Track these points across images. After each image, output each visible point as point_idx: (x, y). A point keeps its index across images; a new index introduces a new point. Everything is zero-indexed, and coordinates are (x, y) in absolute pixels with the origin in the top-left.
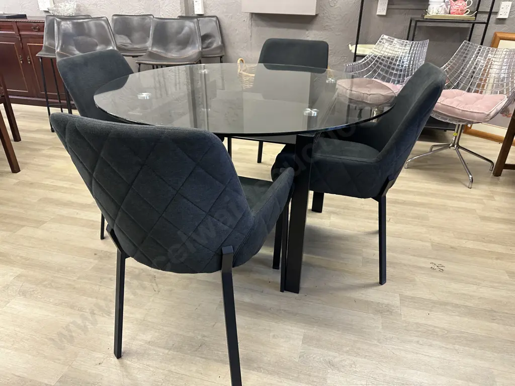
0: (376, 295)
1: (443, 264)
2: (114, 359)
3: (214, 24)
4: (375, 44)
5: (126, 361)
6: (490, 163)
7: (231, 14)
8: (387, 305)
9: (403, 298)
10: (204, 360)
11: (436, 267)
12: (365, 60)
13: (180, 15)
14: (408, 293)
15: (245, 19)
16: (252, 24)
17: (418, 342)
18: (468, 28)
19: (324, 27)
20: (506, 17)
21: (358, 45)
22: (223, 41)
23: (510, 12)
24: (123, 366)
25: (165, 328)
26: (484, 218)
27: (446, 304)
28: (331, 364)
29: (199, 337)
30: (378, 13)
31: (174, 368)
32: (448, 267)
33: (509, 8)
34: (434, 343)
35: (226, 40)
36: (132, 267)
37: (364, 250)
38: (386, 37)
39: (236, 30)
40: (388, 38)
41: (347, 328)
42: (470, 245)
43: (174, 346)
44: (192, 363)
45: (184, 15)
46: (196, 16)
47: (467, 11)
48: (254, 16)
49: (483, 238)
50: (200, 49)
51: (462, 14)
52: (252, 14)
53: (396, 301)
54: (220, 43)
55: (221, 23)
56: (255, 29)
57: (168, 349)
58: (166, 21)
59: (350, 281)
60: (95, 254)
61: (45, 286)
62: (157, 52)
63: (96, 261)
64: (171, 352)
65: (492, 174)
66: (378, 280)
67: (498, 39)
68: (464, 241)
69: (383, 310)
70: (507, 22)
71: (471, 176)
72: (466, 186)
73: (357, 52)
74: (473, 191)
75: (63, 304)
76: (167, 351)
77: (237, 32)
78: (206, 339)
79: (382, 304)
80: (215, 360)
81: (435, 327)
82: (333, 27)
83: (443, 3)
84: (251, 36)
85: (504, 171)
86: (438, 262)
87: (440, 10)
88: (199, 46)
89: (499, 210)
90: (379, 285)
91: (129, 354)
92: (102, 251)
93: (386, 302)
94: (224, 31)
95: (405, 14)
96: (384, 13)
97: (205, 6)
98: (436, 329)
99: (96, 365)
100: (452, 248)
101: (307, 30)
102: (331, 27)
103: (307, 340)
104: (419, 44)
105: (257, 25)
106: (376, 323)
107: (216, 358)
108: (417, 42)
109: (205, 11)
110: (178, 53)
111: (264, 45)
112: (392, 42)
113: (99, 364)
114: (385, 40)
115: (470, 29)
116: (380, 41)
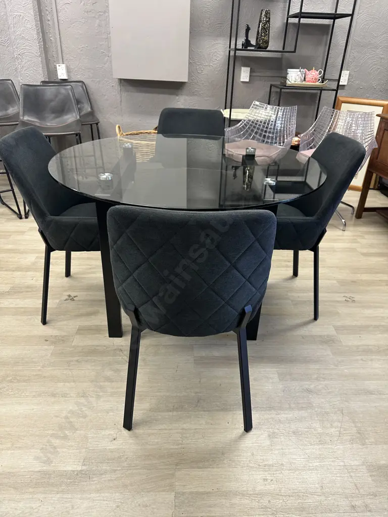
0: (316, 329)
1: (353, 296)
2: (125, 432)
3: (81, 89)
5: (137, 431)
6: (351, 208)
7: (98, 80)
8: (328, 336)
9: (337, 329)
10: (207, 412)
11: (349, 300)
12: (241, 124)
13: (43, 80)
14: (339, 324)
15: (114, 85)
16: (121, 90)
17: (362, 360)
19: (193, 93)
20: (346, 84)
21: (232, 110)
22: (92, 108)
23: (348, 79)
24: (136, 437)
25: (158, 394)
26: (365, 255)
27: (367, 327)
28: (309, 391)
29: (193, 394)
30: (242, 80)
32: (357, 297)
33: (348, 76)
34: (374, 357)
35: (95, 109)
36: (93, 346)
37: (289, 294)
38: (257, 103)
39: (105, 95)
40: (260, 104)
41: (306, 361)
42: (365, 277)
43: (175, 407)
44: (199, 417)
45: (47, 80)
46: (59, 81)
47: (319, 80)
49: (371, 270)
50: (78, 117)
51: (315, 82)
52: (121, 80)
53: (331, 331)
54: (89, 110)
55: (87, 87)
56: (124, 94)
57: (171, 411)
58: (38, 87)
59: (290, 322)
60: (46, 341)
61: (11, 381)
62: (33, 121)
63: (52, 347)
64: (175, 413)
65: (354, 217)
66: (313, 317)
67: (340, 102)
68: (359, 275)
69: (327, 341)
70: (346, 88)
71: (343, 221)
72: (340, 229)
73: (232, 117)
74: (346, 233)
75: (43, 394)
76: (171, 413)
77: (106, 97)
78: (200, 395)
79: (324, 336)
80: (217, 410)
81: (368, 345)
83: (299, 72)
84: (121, 101)
85: (364, 213)
86: (348, 295)
87: (297, 79)
88: (76, 115)
89: (372, 246)
90: (313, 322)
91: (138, 424)
92: (51, 336)
93: (325, 333)
94: (91, 97)
95: (265, 81)
96: (247, 80)
97: (68, 71)
98: (370, 347)
99: (112, 441)
100: (353, 282)
101: (177, 95)
102: (200, 93)
103: (282, 377)
104: (287, 109)
105: (127, 91)
106: (325, 352)
107: (217, 408)
109: (68, 75)
110: (53, 121)
111: (161, 115)
112: (263, 107)
113: (114, 439)
114: (257, 106)
115: (319, 95)
116: (253, 107)
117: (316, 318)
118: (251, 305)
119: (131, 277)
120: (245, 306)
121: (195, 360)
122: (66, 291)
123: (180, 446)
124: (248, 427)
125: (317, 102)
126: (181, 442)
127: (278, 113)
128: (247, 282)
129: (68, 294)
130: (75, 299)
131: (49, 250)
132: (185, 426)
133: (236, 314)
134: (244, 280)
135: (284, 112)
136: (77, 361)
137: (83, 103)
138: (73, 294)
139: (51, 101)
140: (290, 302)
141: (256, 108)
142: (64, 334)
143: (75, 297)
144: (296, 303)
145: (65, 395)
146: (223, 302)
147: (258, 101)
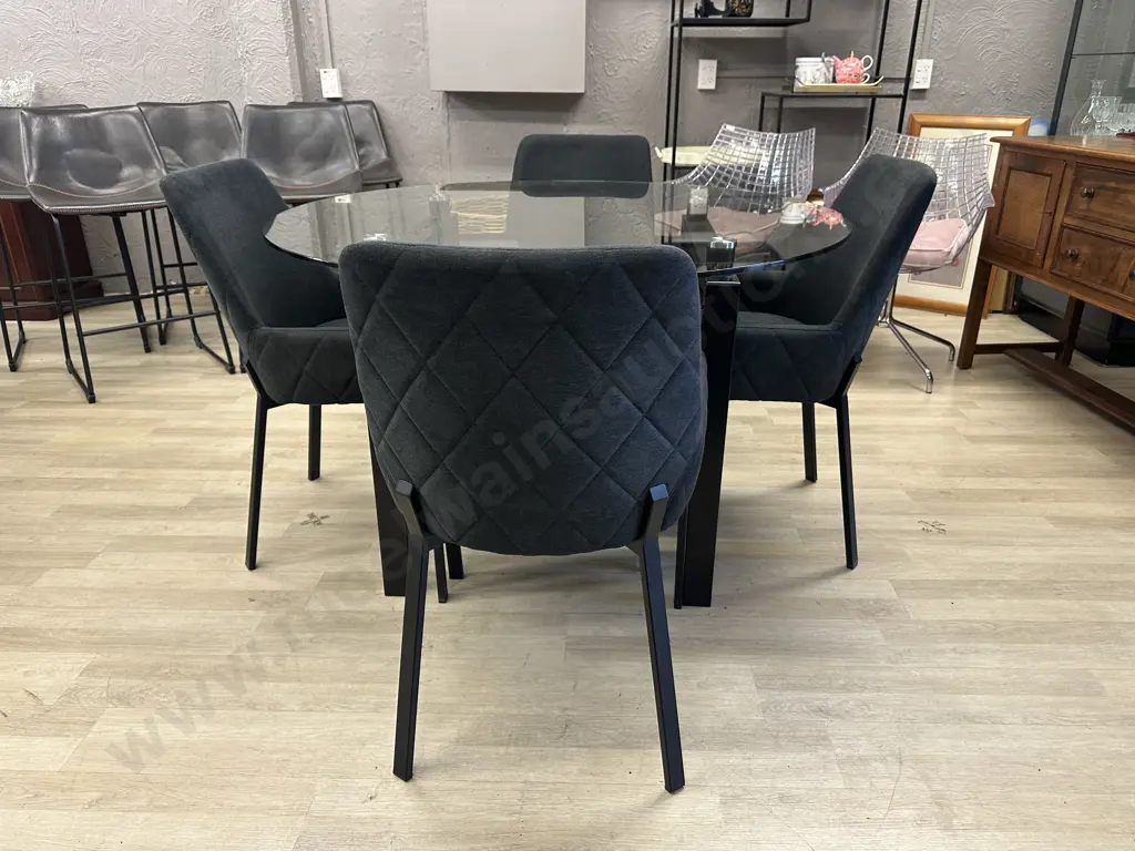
0: (852, 586)
1: (940, 521)
2: (400, 784)
3: (368, 117)
4: (710, 145)
5: (420, 781)
6: (947, 348)
7: (402, 97)
8: (877, 601)
9: (899, 586)
10: (586, 750)
11: (930, 528)
12: (697, 173)
13: (292, 100)
14: (906, 576)
15: (435, 106)
16: (448, 116)
17: (954, 650)
18: (864, 109)
19: (599, 116)
20: (927, 86)
21: (677, 148)
22: (389, 153)
23: (932, 77)
24: (420, 793)
25: (480, 709)
26: (974, 439)
27: (974, 583)
28: (823, 711)
29: (557, 712)
30: (700, 86)
31: (531, 774)
32: (952, 524)
33: (930, 70)
34: (981, 646)
35: (396, 154)
36: (349, 612)
37: (793, 516)
38: (731, 128)
39: (417, 128)
40: (735, 130)
41: (824, 649)
42: (972, 484)
43: (513, 737)
44: (565, 759)
45: (301, 100)
46: (325, 101)
47: (866, 77)
48: (452, 99)
49: (987, 470)
50: (357, 167)
51: (858, 82)
52: (448, 94)
53: (889, 592)
54: (384, 156)
55: (382, 114)
56: (455, 126)
57: (502, 745)
58: (278, 111)
59: (794, 571)
60: (252, 600)
61: (166, 677)
63: (262, 614)
64: (512, 749)
65: (955, 367)
66: (844, 562)
67: (917, 126)
68: (958, 480)
69: (872, 610)
70: (927, 95)
71: (927, 371)
72: (922, 390)
73: (677, 162)
74: (933, 397)
75: (229, 704)
76: (502, 750)
77: (418, 132)
78: (572, 713)
79: (869, 600)
80: (608, 746)
81: (971, 622)
82: (617, 115)
83: (821, 64)
84: (449, 139)
85: (976, 357)
86: (931, 520)
87: (817, 76)
88: (353, 162)
89: (991, 423)
90: (846, 572)
91: (425, 769)
92: (263, 592)
93: (872, 595)
94: (389, 132)
95: (750, 87)
96: (712, 86)
97: (344, 81)
98: (975, 625)
99: (366, 801)
100: (942, 492)
101: (565, 125)
102: (613, 117)
103: (763, 682)
104: (795, 137)
105: (462, 119)
106: (870, 633)
107: (609, 741)
108: (792, 134)
109: (344, 91)
110: (307, 177)
112: (744, 136)
113: (371, 798)
114: (731, 134)
115: (869, 112)
116: (721, 137)
117: (851, 561)
118: (667, 485)
119: (399, 411)
120: (650, 485)
122: (305, 506)
123: (515, 818)
124: (675, 781)
125: (866, 127)
126: (518, 808)
128: (646, 420)
129: (310, 511)
130: (323, 521)
131: (265, 404)
132: (531, 776)
135: (786, 150)
136: (311, 640)
137: (370, 143)
138: (319, 512)
139: (304, 136)
140: (795, 531)
141: (724, 145)
142: (292, 587)
143: (323, 518)
144: (808, 534)
145: (274, 707)
146: (597, 469)
147: (732, 124)
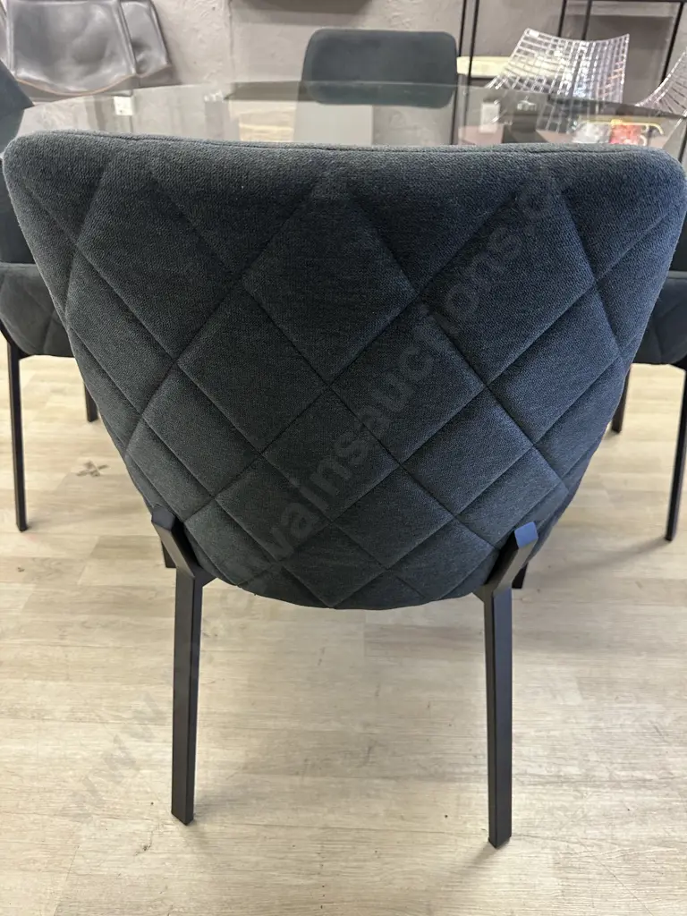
2: (175, 827)
3: (146, 17)
4: (509, 56)
5: (209, 826)
10: (393, 782)
15: (216, 5)
16: (231, 18)
21: (475, 59)
22: (169, 59)
24: (203, 841)
25: (270, 723)
29: (358, 729)
31: (331, 817)
35: (176, 57)
36: (125, 587)
37: (602, 475)
38: (534, 34)
39: (197, 31)
40: (540, 36)
43: (309, 763)
44: (369, 796)
50: (133, 71)
54: (164, 62)
56: (239, 28)
57: (297, 774)
59: (608, 543)
60: (21, 570)
62: (38, 82)
63: (30, 588)
64: (308, 780)
73: (473, 72)
76: (297, 780)
77: (200, 36)
78: (376, 731)
80: (419, 778)
82: (408, 20)
84: (232, 45)
88: (128, 65)
90: (663, 545)
91: (209, 807)
92: (34, 559)
94: (169, 34)
99: (139, 853)
102: (404, 21)
104: (603, 45)
105: (245, 19)
107: (416, 771)
108: (601, 42)
110: (82, 82)
111: (311, 42)
112: (544, 50)
113: (145, 848)
114: (534, 40)
115: (674, 22)
116: (519, 51)
117: (669, 536)
118: (536, 523)
119: (140, 426)
120: (515, 527)
121: (366, 635)
122: (82, 453)
123: (314, 880)
124: (500, 832)
125: (669, 40)
127: (579, 63)
128: (536, 453)
129: (86, 459)
130: (101, 472)
131: (16, 355)
132: (332, 819)
133: (486, 550)
134: (527, 444)
135: (593, 60)
136: (83, 624)
137: (149, 48)
138: (97, 461)
139: (76, 34)
140: (604, 493)
141: (526, 53)
142: (63, 555)
143: (101, 468)
144: (621, 497)
145: (39, 715)
146: (448, 517)
147: (536, 29)
